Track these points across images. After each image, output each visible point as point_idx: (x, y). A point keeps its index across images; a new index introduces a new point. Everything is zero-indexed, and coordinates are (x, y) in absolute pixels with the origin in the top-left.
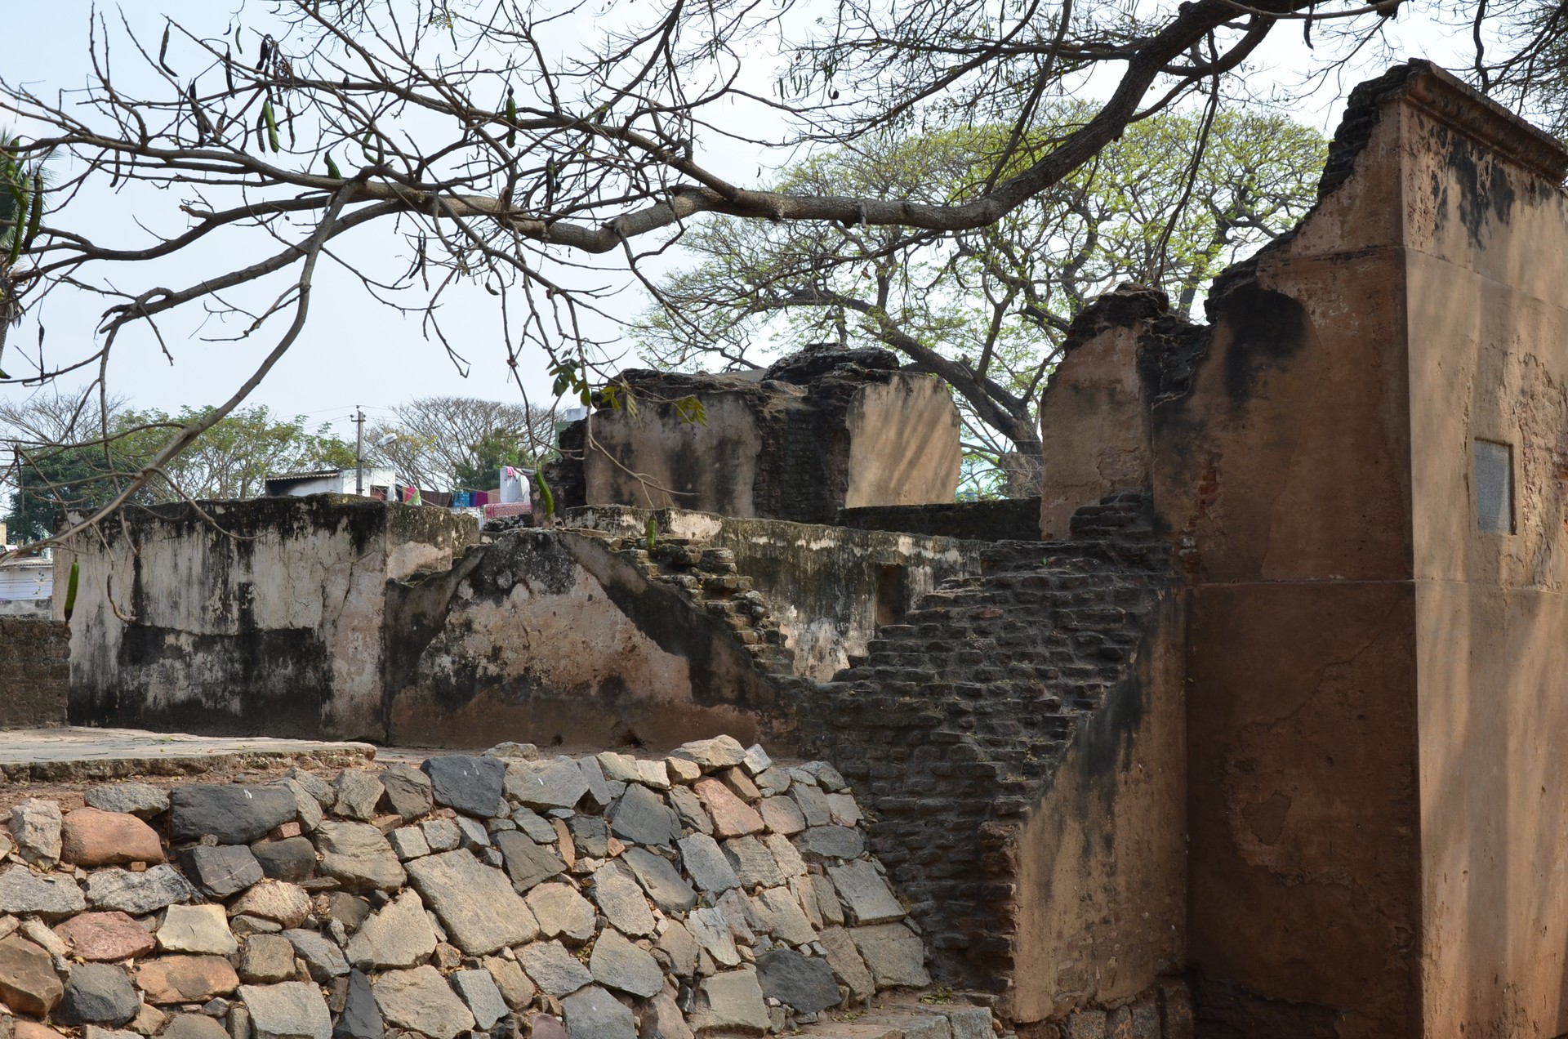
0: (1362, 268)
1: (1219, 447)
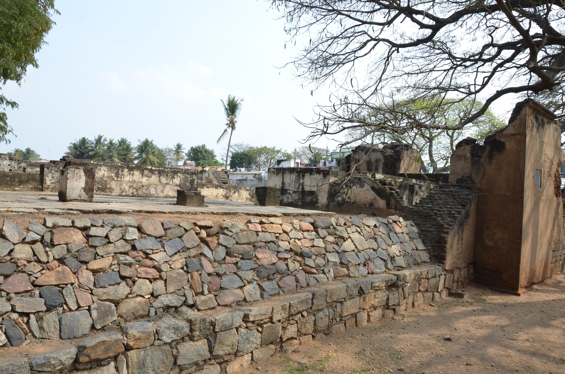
0: (517, 137)
1: (486, 168)
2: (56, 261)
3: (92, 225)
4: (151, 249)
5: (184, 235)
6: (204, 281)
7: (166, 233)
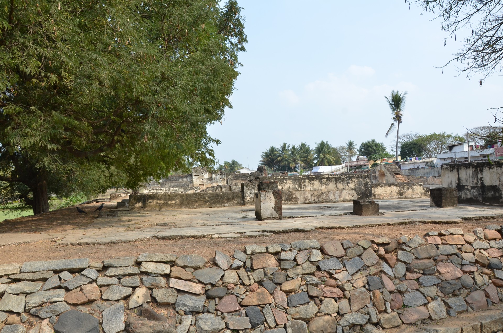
2: (256, 284)
3: (283, 250)
4: (334, 269)
5: (362, 253)
6: (386, 299)
7: (346, 253)
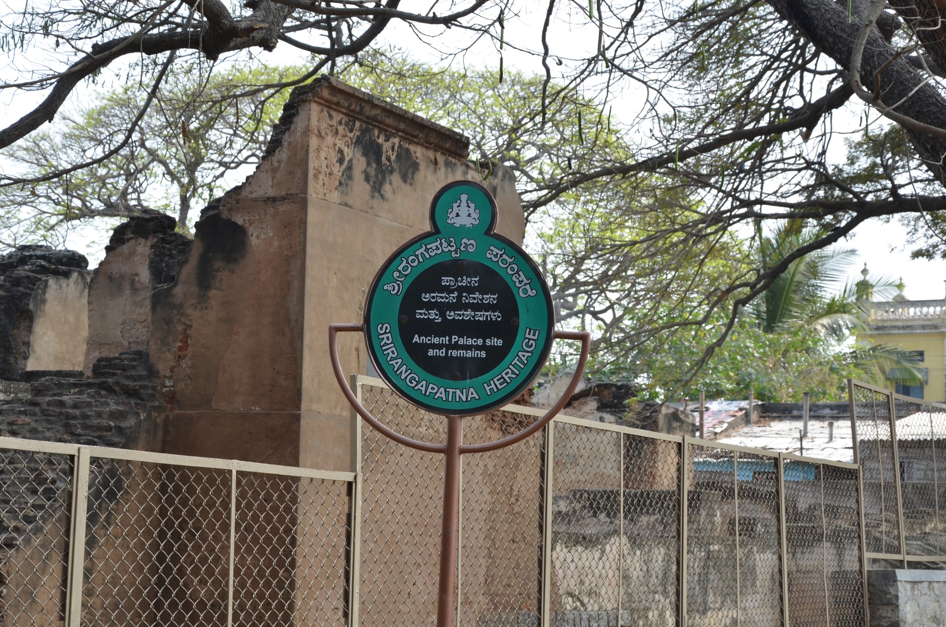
0: (283, 208)
1: (191, 320)
